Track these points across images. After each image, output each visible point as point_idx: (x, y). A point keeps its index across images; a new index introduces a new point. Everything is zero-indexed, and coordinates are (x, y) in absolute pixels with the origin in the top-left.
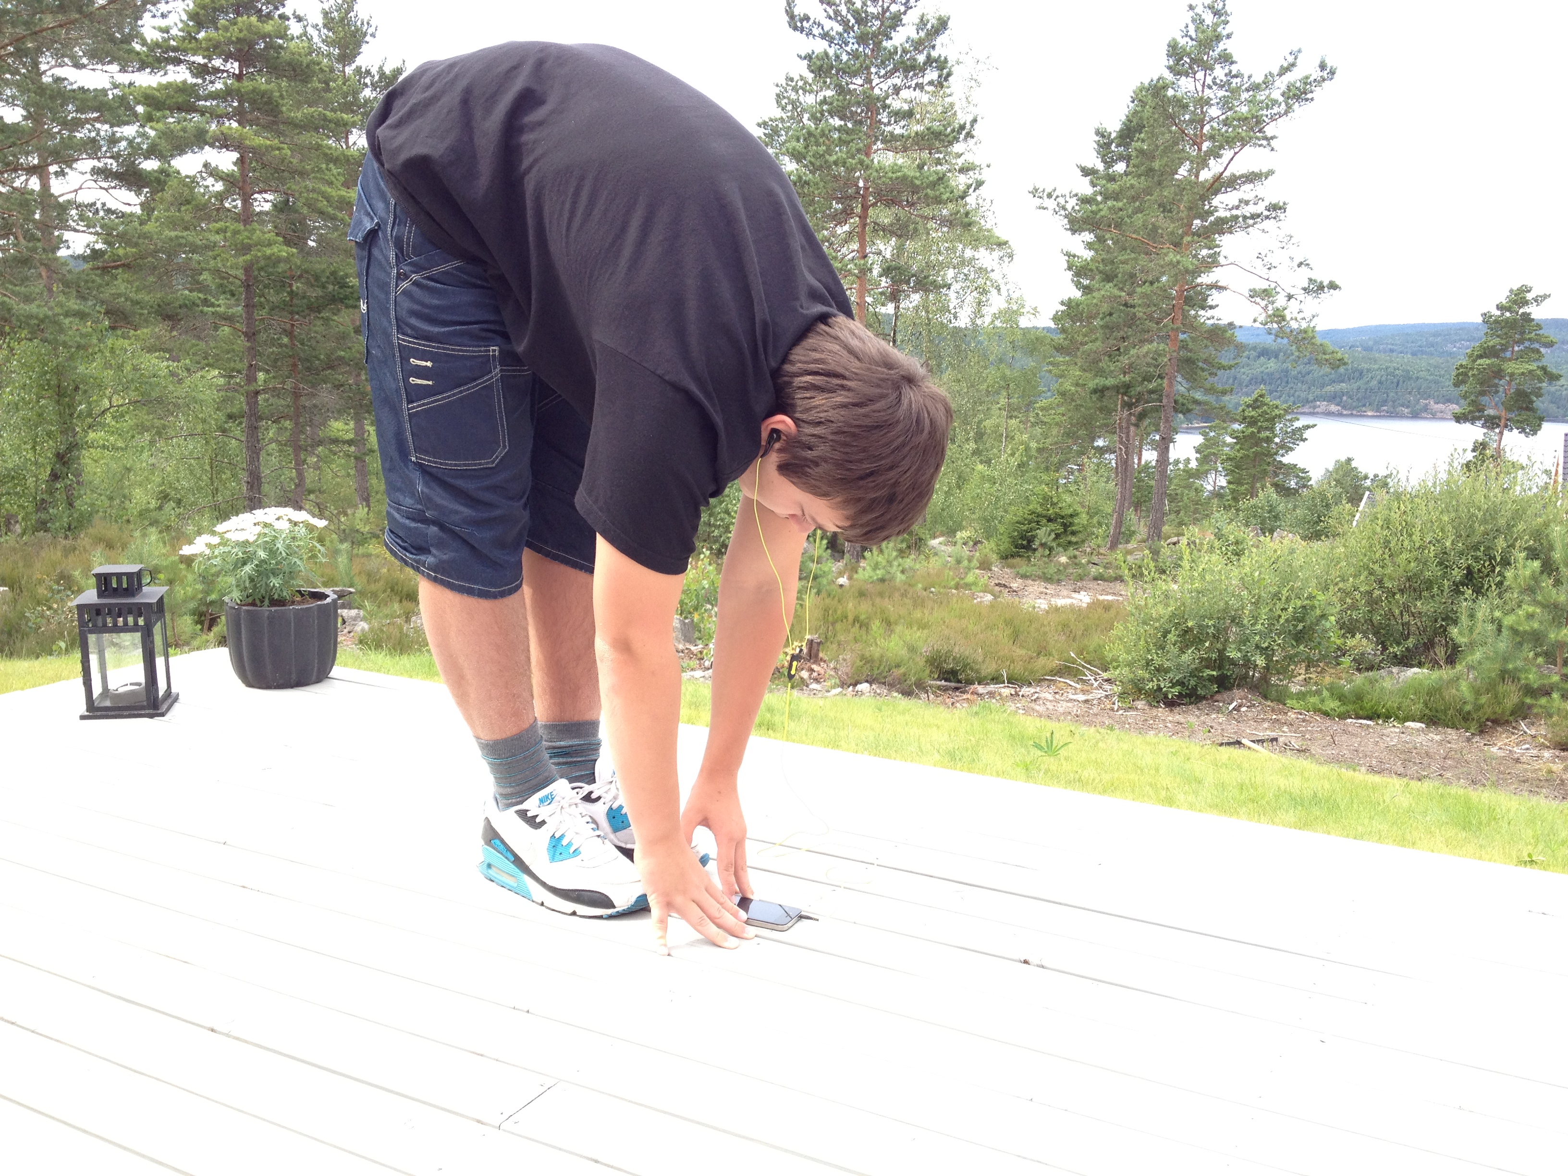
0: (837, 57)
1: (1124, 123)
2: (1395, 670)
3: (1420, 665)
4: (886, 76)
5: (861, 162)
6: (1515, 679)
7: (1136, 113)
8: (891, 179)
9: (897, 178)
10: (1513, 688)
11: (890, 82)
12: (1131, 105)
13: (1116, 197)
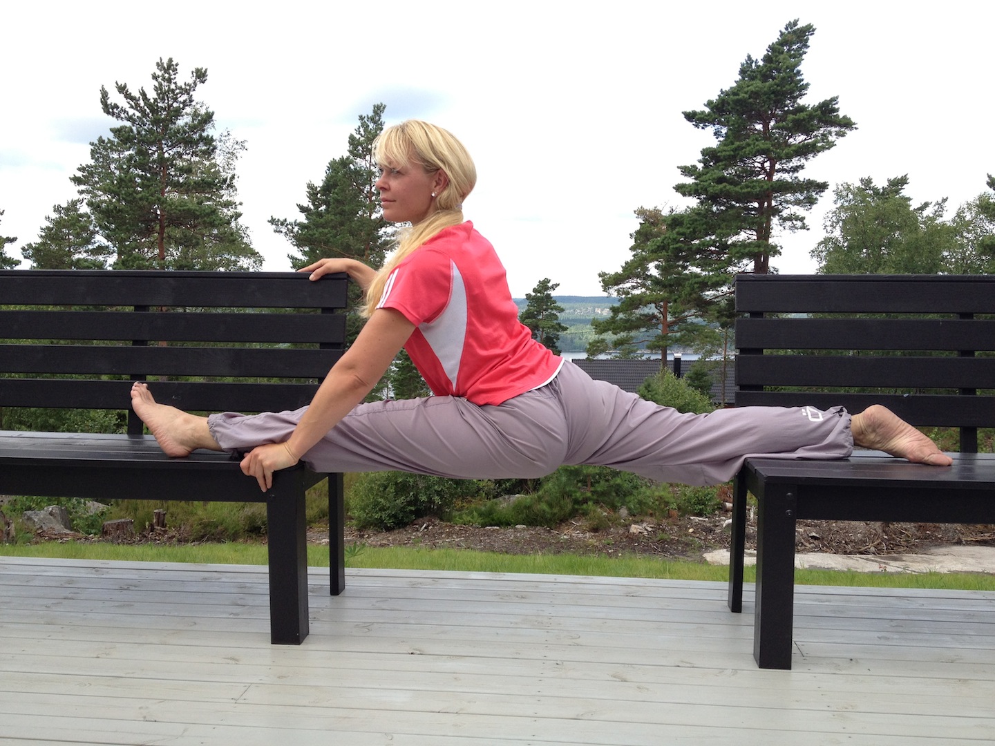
0: (139, 133)
1: (325, 182)
2: (506, 497)
3: (519, 493)
4: (173, 146)
5: (159, 199)
6: (569, 495)
7: (332, 177)
8: (180, 211)
9: (184, 210)
10: (568, 501)
11: (175, 150)
12: (328, 172)
13: (323, 226)
